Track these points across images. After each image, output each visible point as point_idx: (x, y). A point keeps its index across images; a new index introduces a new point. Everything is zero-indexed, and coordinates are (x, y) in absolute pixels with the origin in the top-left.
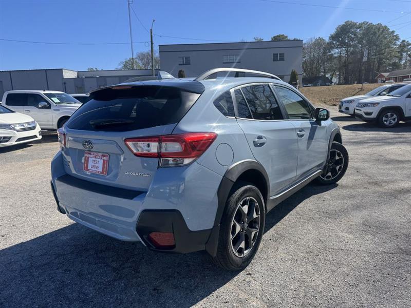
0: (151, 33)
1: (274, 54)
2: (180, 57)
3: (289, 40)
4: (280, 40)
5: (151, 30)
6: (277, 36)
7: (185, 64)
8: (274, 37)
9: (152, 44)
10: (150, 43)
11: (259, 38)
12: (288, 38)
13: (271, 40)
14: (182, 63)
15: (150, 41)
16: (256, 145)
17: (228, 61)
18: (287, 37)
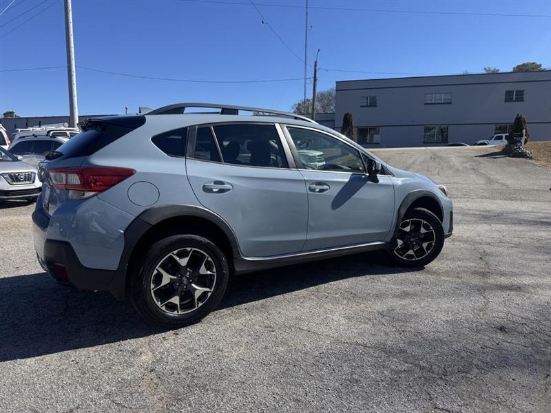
0: (315, 66)
1: (507, 92)
2: (362, 97)
3: (544, 71)
4: (527, 71)
5: (316, 62)
6: (524, 65)
7: (370, 106)
8: (518, 67)
9: (315, 80)
10: (313, 79)
11: (492, 69)
12: (543, 67)
13: (512, 70)
14: (365, 104)
15: (313, 75)
16: (207, 190)
17: (433, 102)
18: (540, 65)
